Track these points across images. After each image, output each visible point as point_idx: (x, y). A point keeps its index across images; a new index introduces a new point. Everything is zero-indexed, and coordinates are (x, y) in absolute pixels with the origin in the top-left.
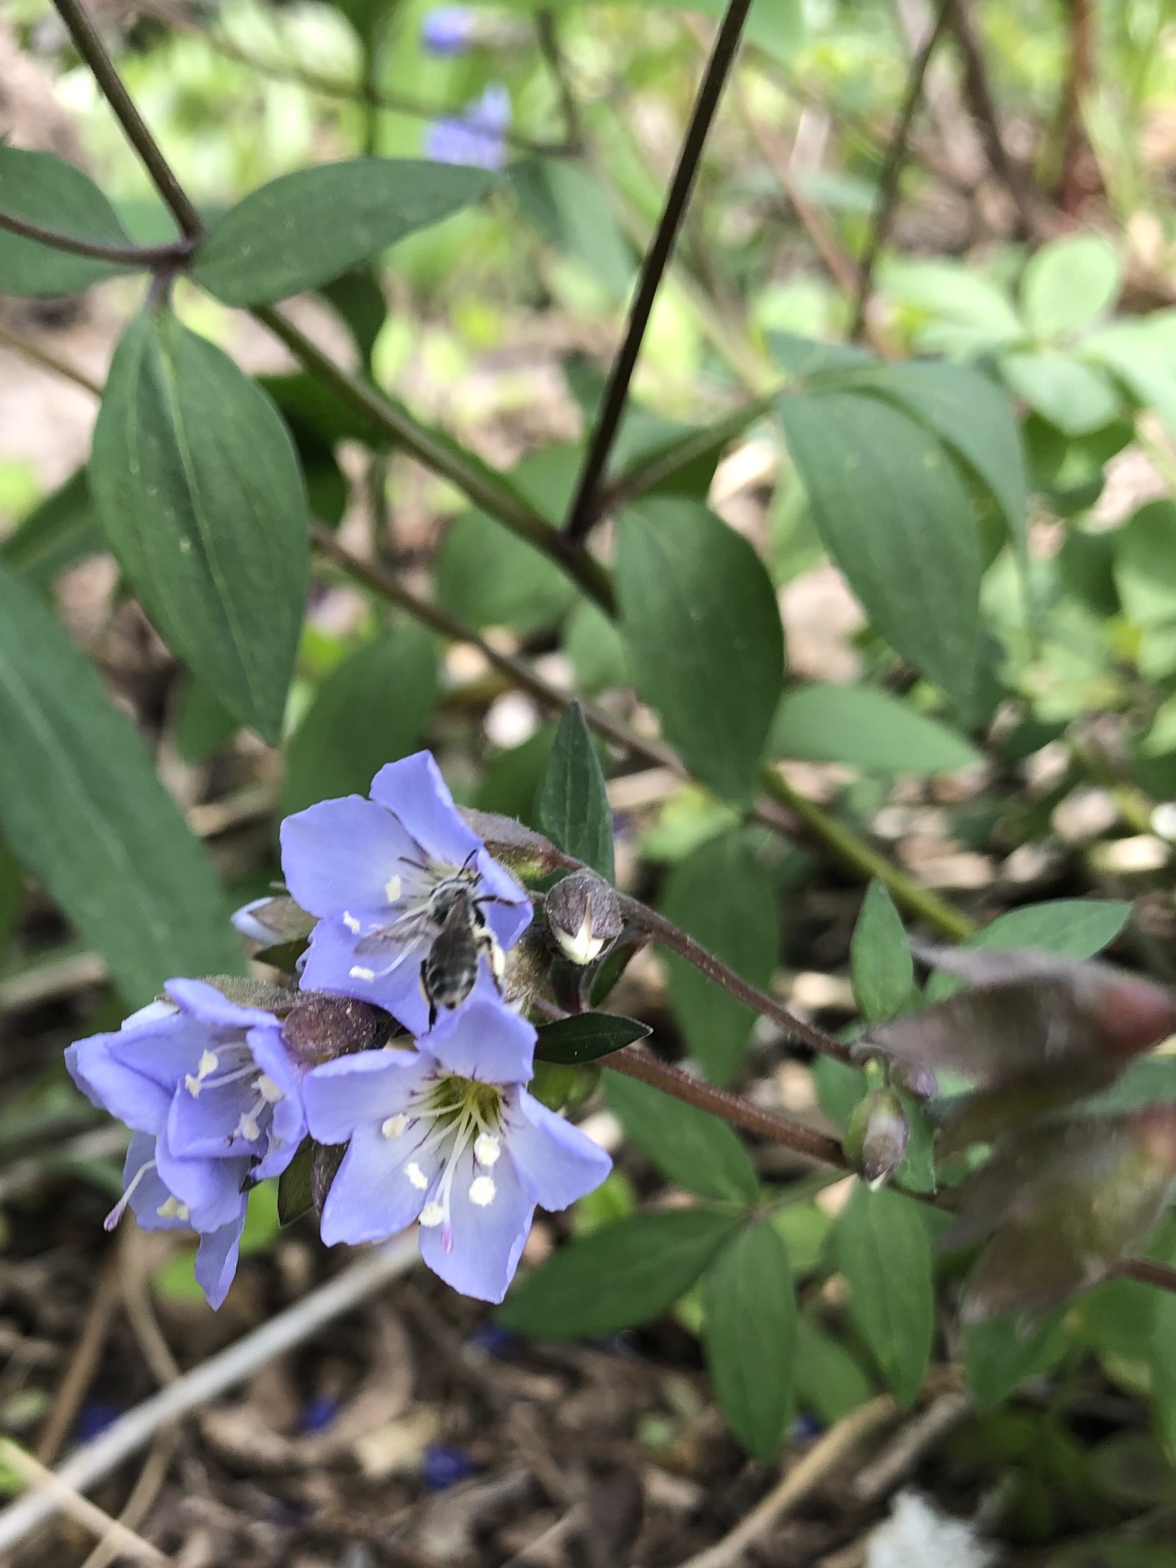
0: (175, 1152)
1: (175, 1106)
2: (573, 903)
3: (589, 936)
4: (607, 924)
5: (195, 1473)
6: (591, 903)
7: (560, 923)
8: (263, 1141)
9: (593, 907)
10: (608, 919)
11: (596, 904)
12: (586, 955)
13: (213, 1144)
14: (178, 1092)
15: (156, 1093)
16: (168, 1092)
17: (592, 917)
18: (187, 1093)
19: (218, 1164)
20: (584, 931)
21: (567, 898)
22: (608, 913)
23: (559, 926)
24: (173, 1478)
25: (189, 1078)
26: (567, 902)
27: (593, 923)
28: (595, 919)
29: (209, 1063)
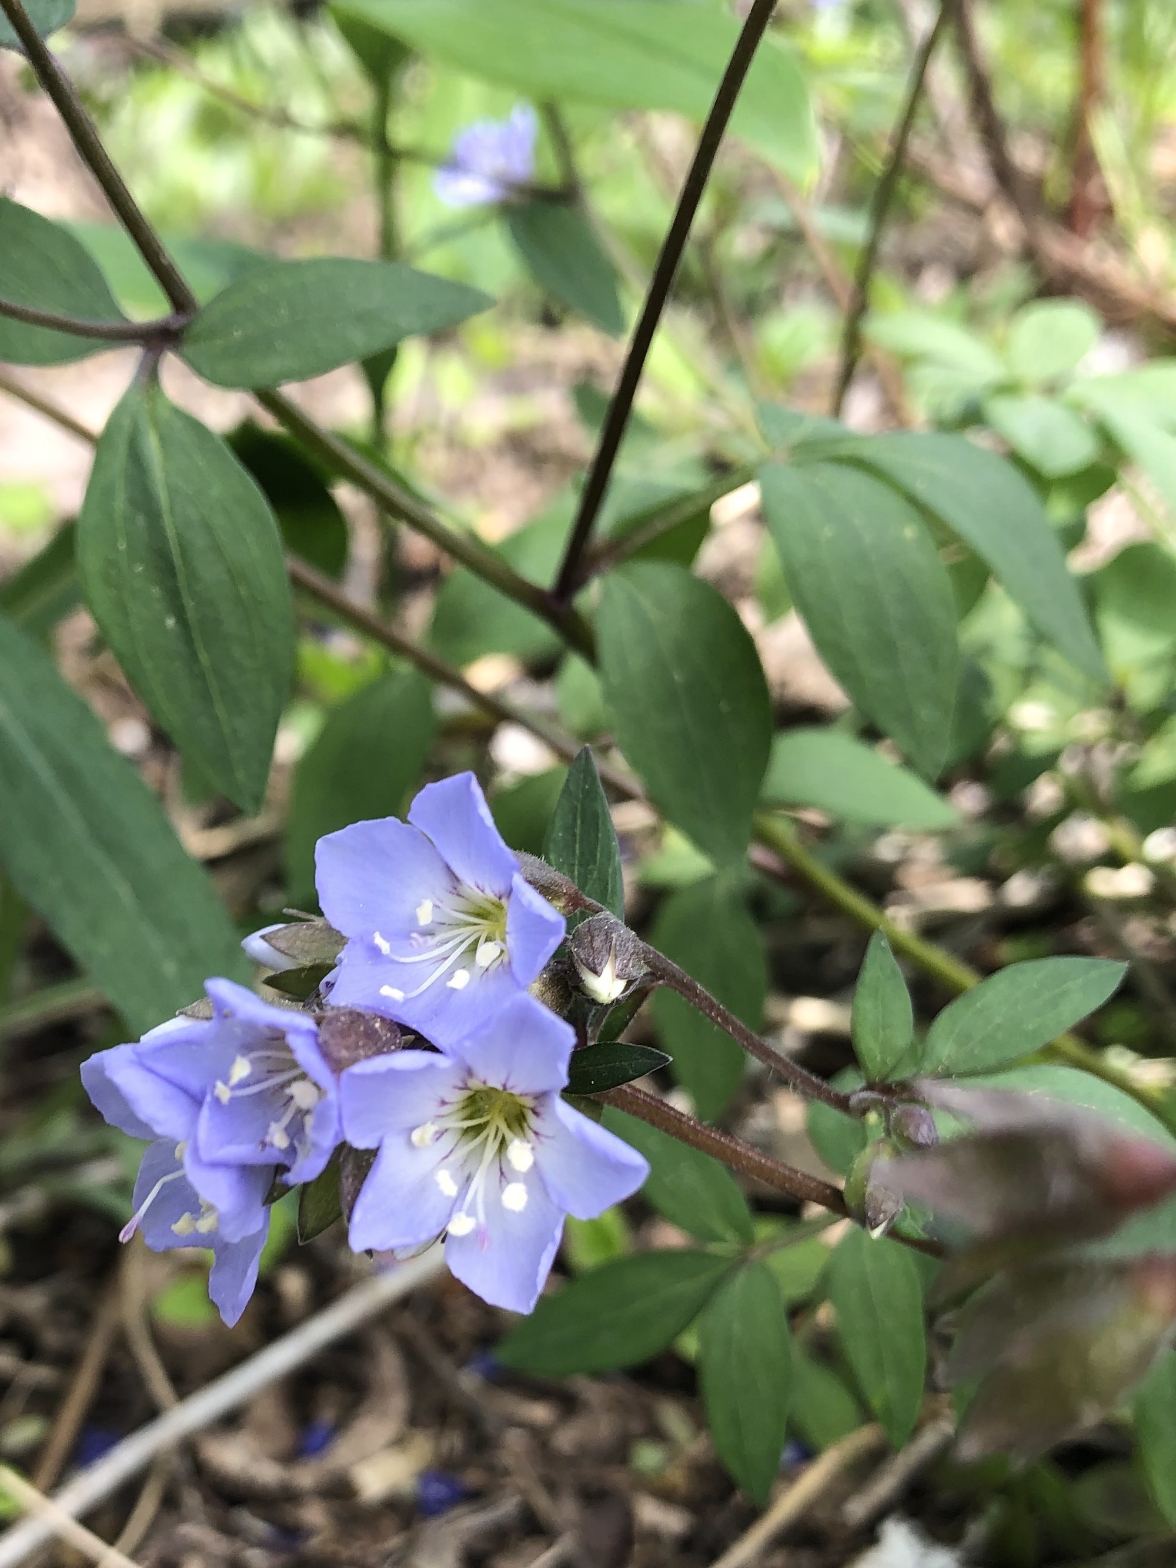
0: (205, 1157)
1: (205, 1112)
2: (597, 943)
3: (613, 976)
4: (630, 965)
5: (192, 1499)
6: (616, 944)
7: (584, 961)
8: (292, 1150)
9: (618, 948)
10: (631, 961)
11: (620, 945)
12: (609, 994)
13: (242, 1151)
14: (208, 1098)
15: (184, 1100)
16: (197, 1101)
17: (616, 957)
18: (217, 1100)
19: (246, 1171)
20: (608, 970)
21: (593, 937)
22: (633, 954)
23: (584, 965)
24: (170, 1502)
25: (219, 1085)
26: (591, 942)
27: (617, 964)
28: (619, 959)
29: (241, 1069)
